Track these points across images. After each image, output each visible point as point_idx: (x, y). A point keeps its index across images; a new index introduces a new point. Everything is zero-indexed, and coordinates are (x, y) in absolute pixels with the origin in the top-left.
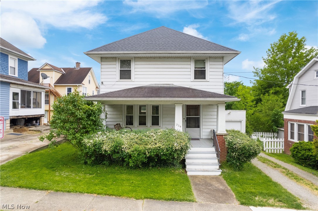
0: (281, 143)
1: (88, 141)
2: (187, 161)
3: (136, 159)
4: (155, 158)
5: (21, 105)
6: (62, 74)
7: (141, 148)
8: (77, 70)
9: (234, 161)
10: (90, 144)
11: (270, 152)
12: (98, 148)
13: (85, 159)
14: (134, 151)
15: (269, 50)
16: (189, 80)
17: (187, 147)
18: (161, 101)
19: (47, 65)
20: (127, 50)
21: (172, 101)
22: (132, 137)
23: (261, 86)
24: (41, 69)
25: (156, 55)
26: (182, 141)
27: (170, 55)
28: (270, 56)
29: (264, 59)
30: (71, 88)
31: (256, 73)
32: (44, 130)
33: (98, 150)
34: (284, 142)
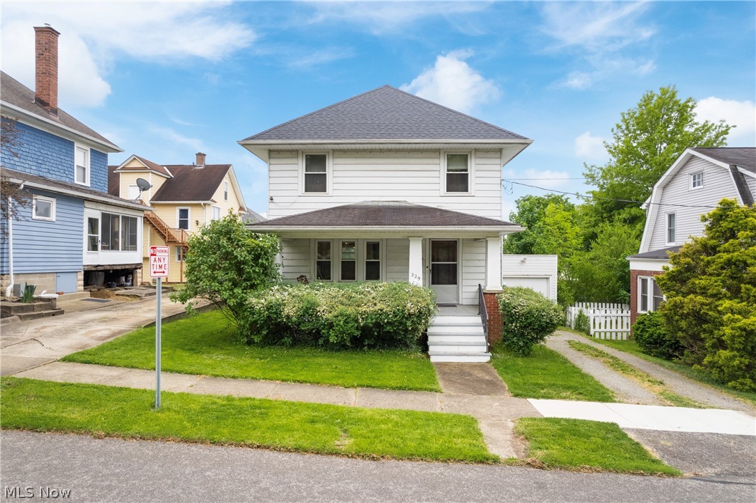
0: (625, 319)
1: (258, 301)
2: (431, 339)
3: (341, 329)
4: (374, 329)
5: (102, 244)
6: (165, 179)
7: (350, 310)
8: (198, 170)
9: (515, 339)
10: (260, 306)
11: (603, 337)
12: (276, 313)
13: (249, 334)
14: (338, 316)
15: (619, 127)
16: (437, 193)
17: (429, 310)
18: (385, 232)
19: (135, 159)
20: (319, 137)
21: (404, 232)
22: (334, 294)
23: (602, 204)
24: (123, 168)
25: (373, 146)
26: (420, 300)
27: (401, 146)
28: (619, 139)
29: (607, 146)
30: (187, 210)
31: (591, 177)
32: (146, 295)
33: (275, 316)
34: (631, 317)
